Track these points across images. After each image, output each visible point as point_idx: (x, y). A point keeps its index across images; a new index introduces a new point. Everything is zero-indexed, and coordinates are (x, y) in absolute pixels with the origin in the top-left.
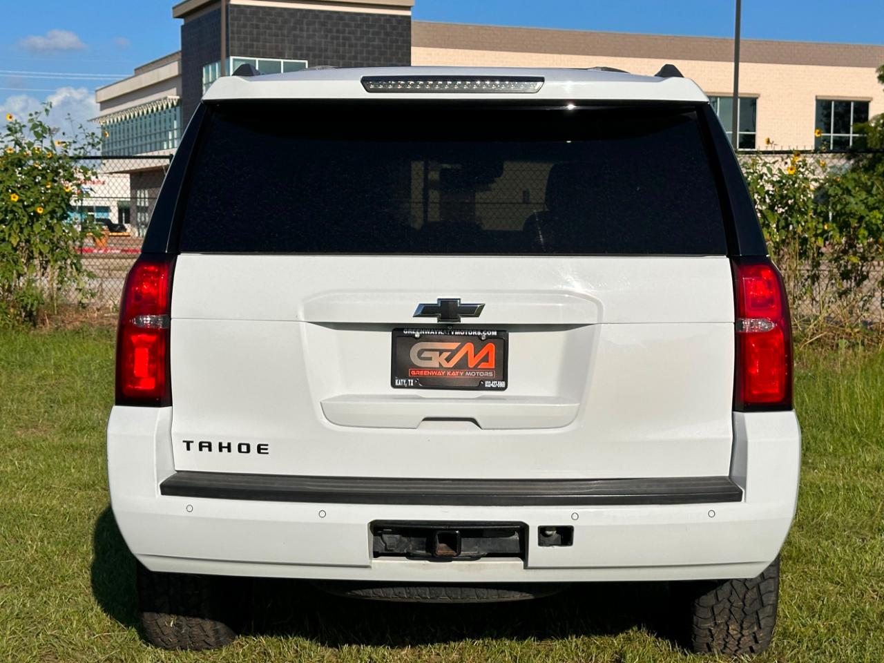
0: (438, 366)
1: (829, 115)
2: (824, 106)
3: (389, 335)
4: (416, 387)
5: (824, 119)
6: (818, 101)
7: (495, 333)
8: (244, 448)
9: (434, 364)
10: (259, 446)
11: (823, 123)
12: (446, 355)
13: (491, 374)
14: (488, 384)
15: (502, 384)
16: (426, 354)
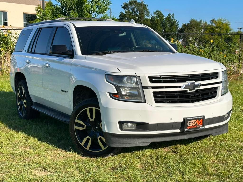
1: (27, 18)
2: (25, 15)
5: (26, 18)
6: (24, 14)
11: (26, 20)
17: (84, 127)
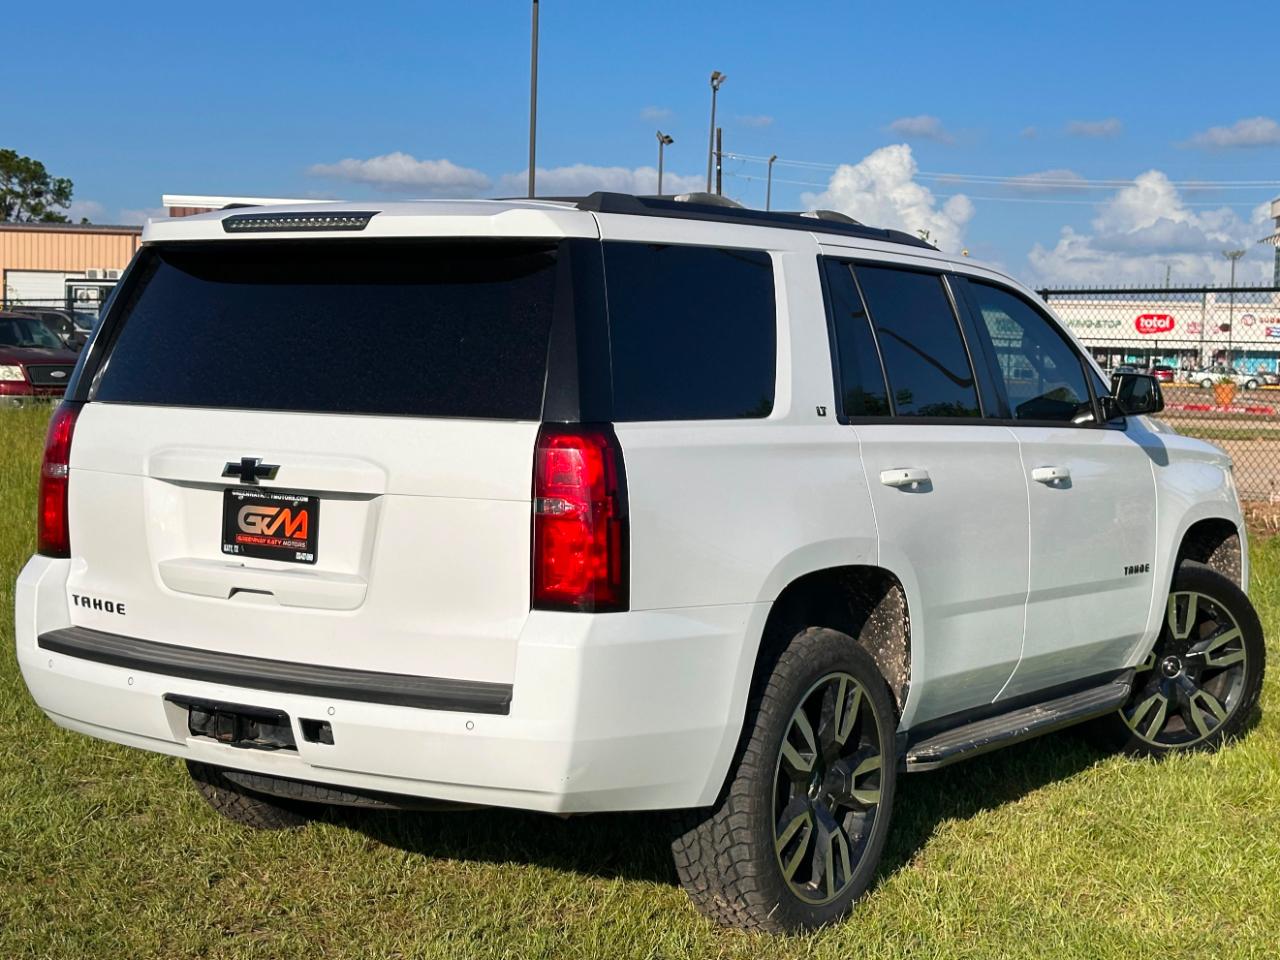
0: (260, 532)
3: (221, 495)
4: (240, 553)
7: (306, 500)
8: (109, 607)
9: (256, 530)
10: (118, 605)
12: (267, 520)
13: (303, 545)
14: (299, 556)
15: (310, 557)
16: (251, 519)
17: (1200, 697)
